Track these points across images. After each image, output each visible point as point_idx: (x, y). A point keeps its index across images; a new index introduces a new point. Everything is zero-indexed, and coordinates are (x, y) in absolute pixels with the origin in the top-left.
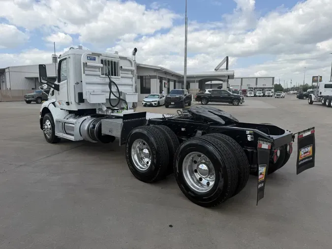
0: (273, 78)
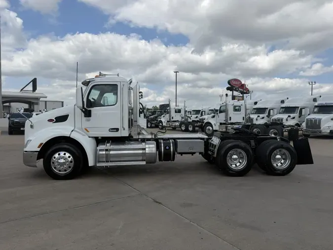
0: (63, 102)
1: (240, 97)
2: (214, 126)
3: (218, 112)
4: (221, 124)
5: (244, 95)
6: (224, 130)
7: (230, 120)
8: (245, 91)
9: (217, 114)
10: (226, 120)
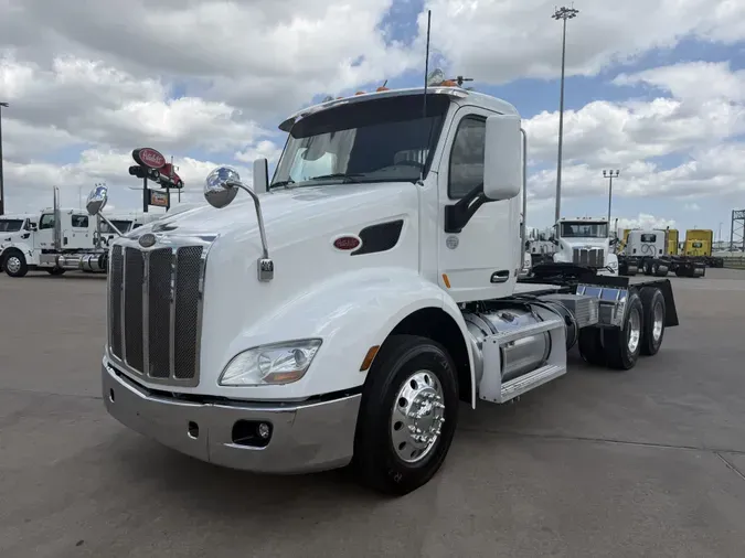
1: (163, 193)
2: (27, 256)
3: (38, 227)
4: (44, 251)
5: (171, 190)
6: (53, 264)
7: (66, 242)
8: (172, 181)
9: (35, 230)
10: (57, 244)
